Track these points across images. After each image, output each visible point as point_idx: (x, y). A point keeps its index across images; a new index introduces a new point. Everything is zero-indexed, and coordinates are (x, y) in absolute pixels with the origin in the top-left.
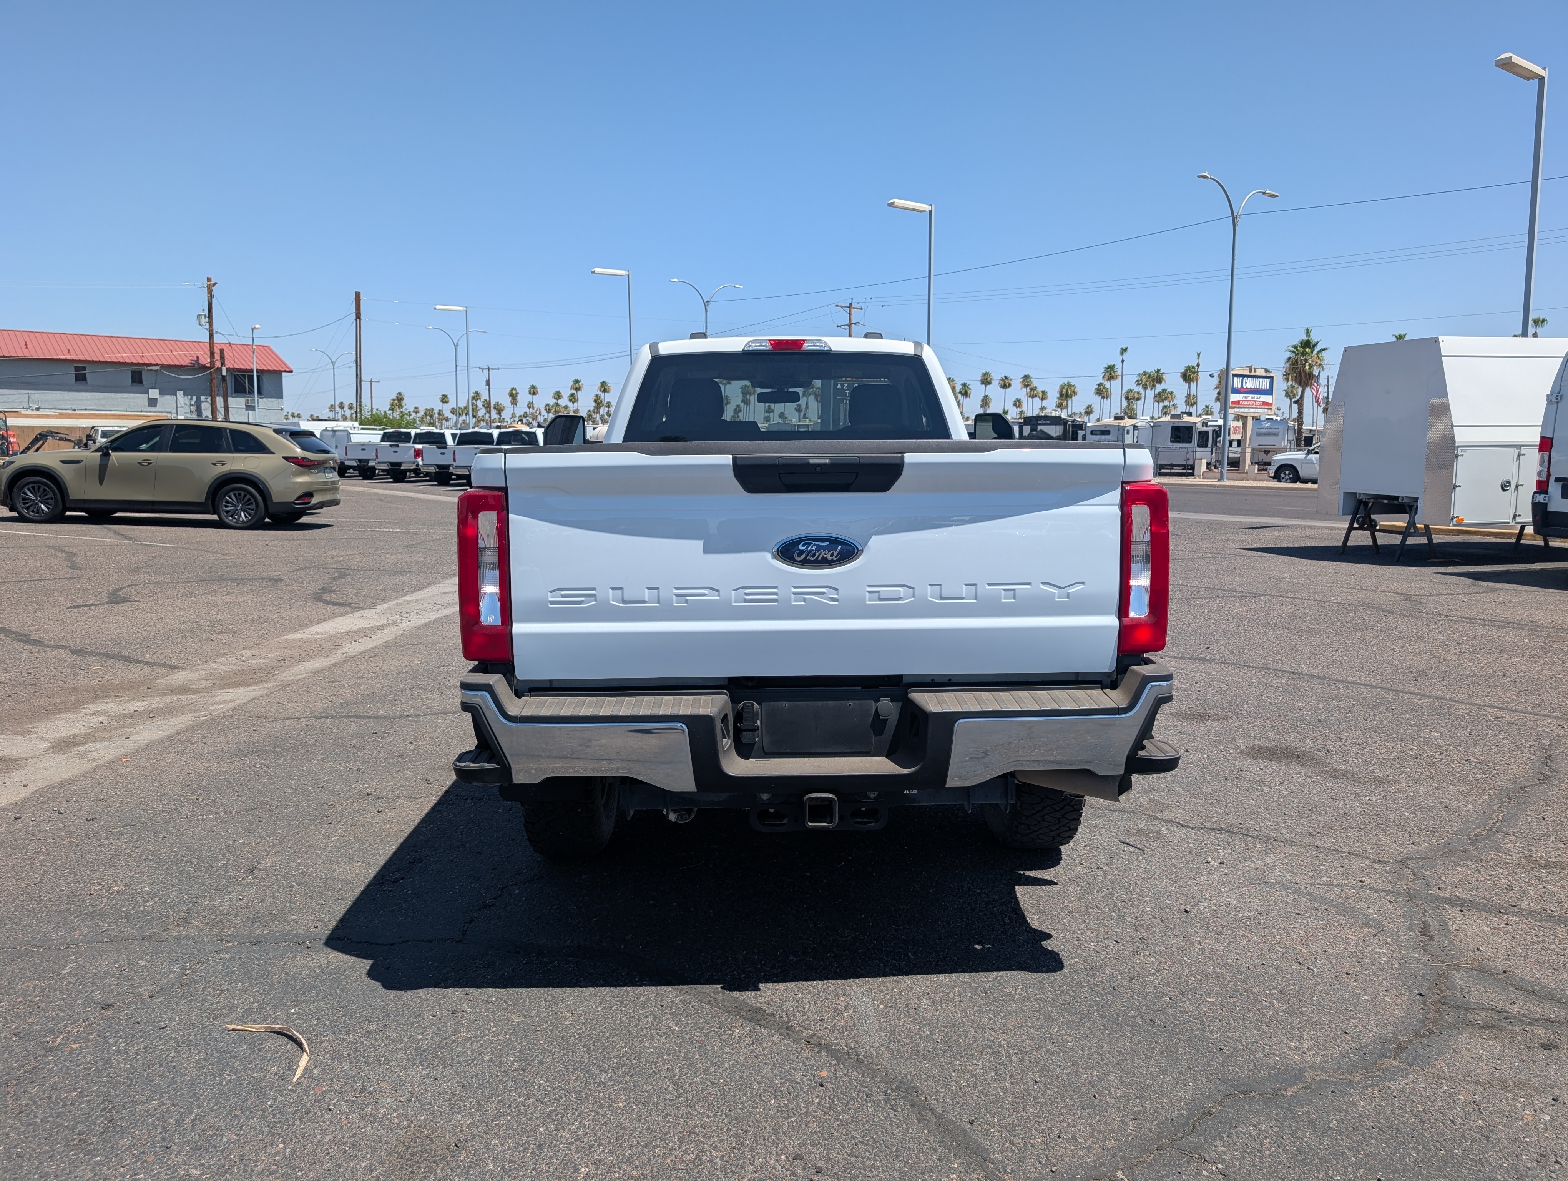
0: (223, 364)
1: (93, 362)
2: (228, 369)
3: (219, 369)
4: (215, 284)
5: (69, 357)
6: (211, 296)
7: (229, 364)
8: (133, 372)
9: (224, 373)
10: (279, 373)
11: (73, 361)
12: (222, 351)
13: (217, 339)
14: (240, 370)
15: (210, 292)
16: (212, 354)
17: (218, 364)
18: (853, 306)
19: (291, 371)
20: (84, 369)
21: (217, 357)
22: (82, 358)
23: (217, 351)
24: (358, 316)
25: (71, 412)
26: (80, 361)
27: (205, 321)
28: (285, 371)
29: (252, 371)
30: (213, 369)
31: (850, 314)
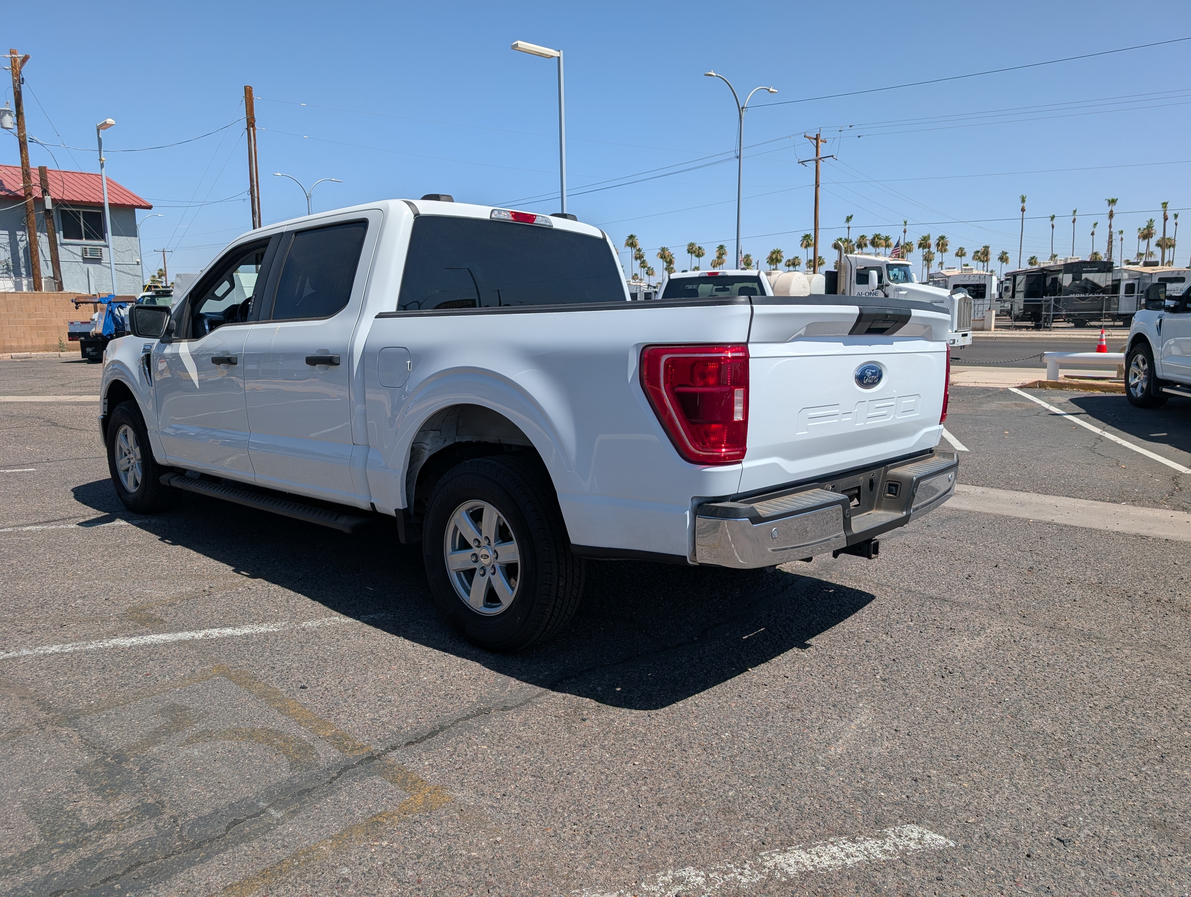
0: (45, 191)
2: (54, 201)
3: (41, 199)
4: (24, 60)
6: (18, 82)
7: (57, 191)
9: (49, 205)
10: (134, 208)
12: (42, 172)
15: (16, 73)
16: (26, 174)
17: (37, 192)
19: (149, 208)
21: (35, 179)
24: (251, 123)
27: (11, 119)
28: (140, 207)
30: (30, 199)
31: (817, 147)
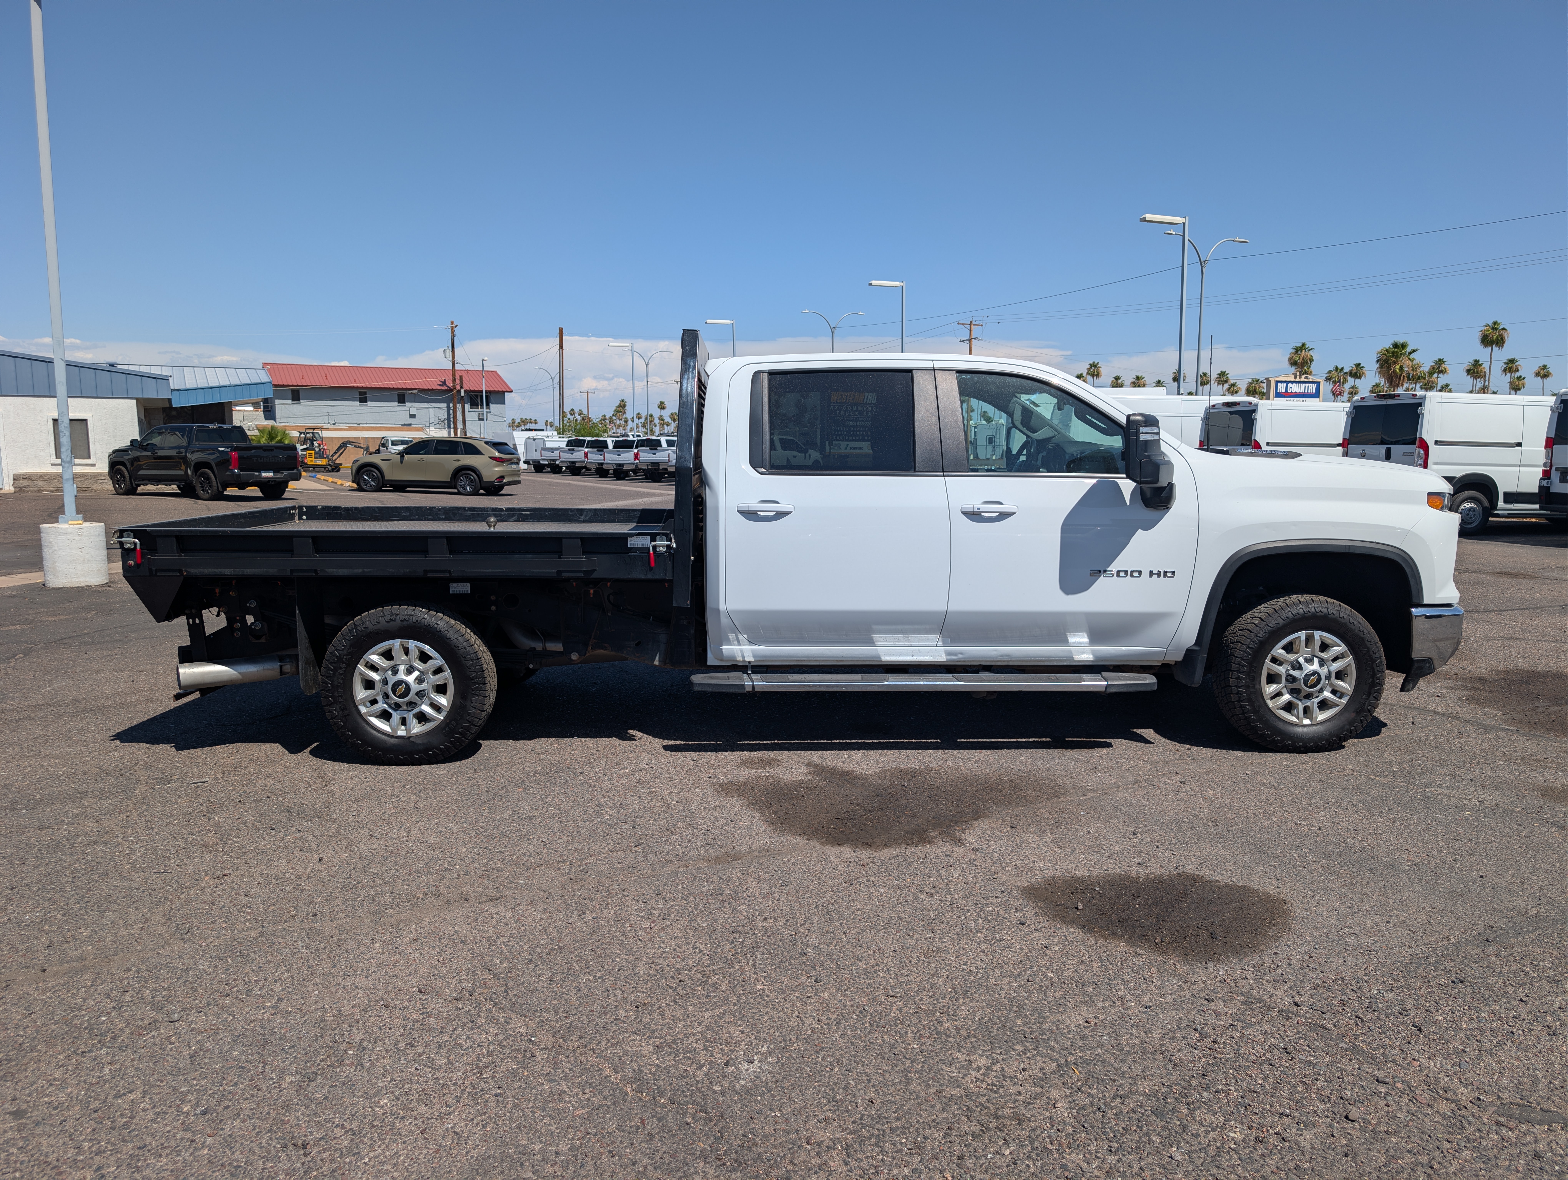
0: (462, 387)
1: (371, 388)
2: (465, 391)
3: (459, 391)
4: (456, 326)
5: (355, 385)
6: (453, 336)
7: (466, 387)
8: (399, 395)
9: (463, 394)
10: (504, 392)
11: (358, 388)
12: (461, 377)
13: (457, 367)
14: (474, 391)
15: (453, 332)
16: (454, 380)
17: (458, 388)
18: (974, 323)
19: (512, 392)
20: (365, 394)
21: (458, 382)
22: (364, 385)
23: (458, 377)
24: (561, 347)
25: (356, 425)
26: (362, 388)
27: (449, 354)
28: (507, 392)
29: (482, 392)
30: (455, 391)
31: (970, 330)
